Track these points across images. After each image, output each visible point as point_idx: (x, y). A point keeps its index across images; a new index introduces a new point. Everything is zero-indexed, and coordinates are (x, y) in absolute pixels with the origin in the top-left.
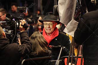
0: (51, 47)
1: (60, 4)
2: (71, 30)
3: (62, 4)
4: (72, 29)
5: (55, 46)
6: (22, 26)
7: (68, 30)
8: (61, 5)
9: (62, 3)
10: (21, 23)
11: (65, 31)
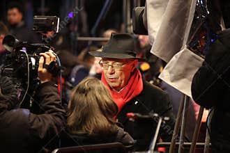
0: (131, 117)
1: (152, 4)
2: (180, 75)
3: (157, 5)
4: (181, 72)
5: (143, 114)
6: (43, 67)
7: (173, 75)
8: (155, 8)
9: (157, 3)
10: (41, 61)
11: (163, 77)
